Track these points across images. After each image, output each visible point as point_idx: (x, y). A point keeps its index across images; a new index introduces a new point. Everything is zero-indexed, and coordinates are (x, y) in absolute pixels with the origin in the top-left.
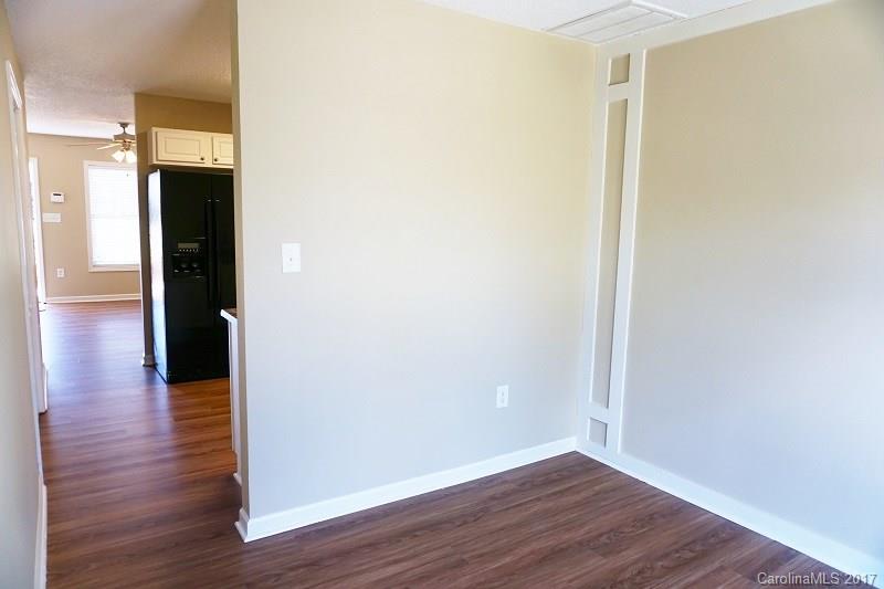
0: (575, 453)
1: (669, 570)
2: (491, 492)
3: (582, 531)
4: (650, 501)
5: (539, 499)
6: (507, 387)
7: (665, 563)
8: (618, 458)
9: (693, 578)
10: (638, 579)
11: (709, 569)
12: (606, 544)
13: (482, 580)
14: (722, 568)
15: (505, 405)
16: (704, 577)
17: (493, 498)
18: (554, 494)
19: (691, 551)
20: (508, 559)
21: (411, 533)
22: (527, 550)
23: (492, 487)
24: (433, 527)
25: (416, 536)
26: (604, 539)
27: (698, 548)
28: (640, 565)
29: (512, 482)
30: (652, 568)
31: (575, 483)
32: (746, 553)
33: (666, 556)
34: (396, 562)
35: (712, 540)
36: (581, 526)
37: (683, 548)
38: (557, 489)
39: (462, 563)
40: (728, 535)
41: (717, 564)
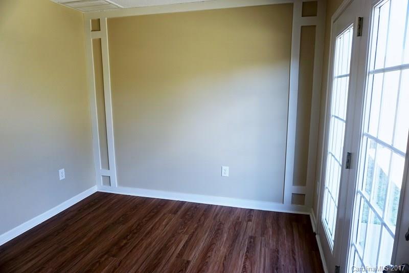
0: (97, 192)
1: (148, 221)
2: (66, 218)
3: (112, 219)
4: (133, 201)
5: (89, 213)
6: (63, 169)
7: (146, 219)
8: (117, 189)
9: (156, 221)
10: (139, 227)
11: (161, 216)
12: (122, 221)
13: (77, 250)
14: (164, 214)
15: (64, 177)
16: (160, 219)
17: (68, 220)
18: (94, 210)
19: (153, 212)
20: (85, 240)
21: (33, 246)
22: (92, 233)
23: (65, 215)
24: (44, 240)
25: (36, 247)
26: (121, 219)
27: (155, 210)
28: (138, 223)
29: (74, 211)
30: (142, 222)
31: (102, 203)
32: (170, 207)
33: (145, 217)
34: (31, 260)
35: (159, 207)
36: (111, 217)
37: (150, 213)
38: (96, 207)
39: (65, 248)
40: (164, 203)
41: (162, 214)
